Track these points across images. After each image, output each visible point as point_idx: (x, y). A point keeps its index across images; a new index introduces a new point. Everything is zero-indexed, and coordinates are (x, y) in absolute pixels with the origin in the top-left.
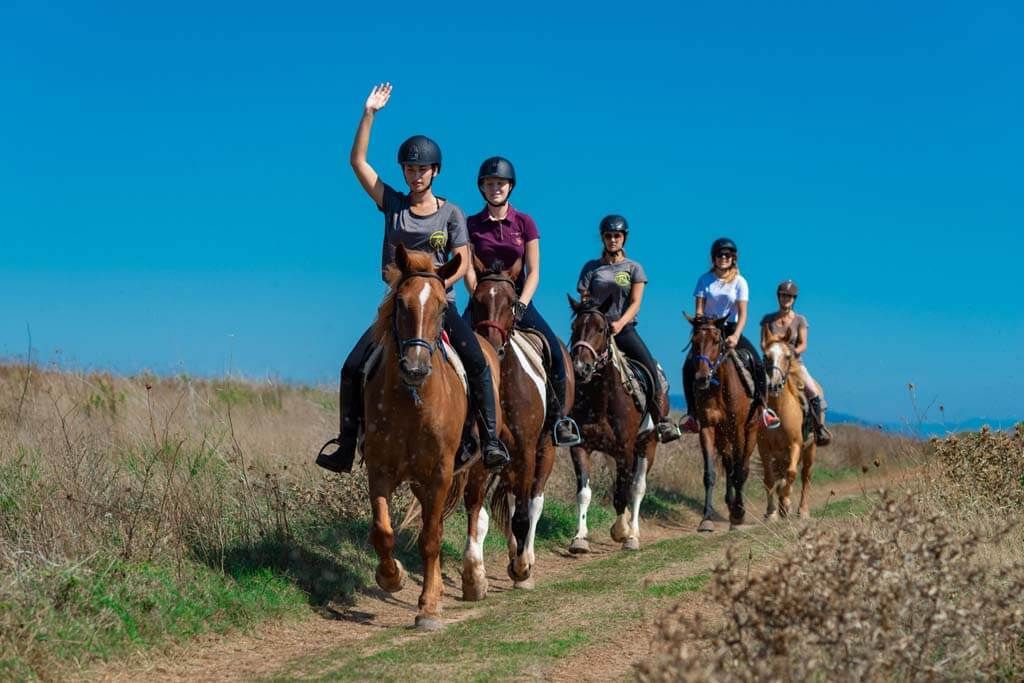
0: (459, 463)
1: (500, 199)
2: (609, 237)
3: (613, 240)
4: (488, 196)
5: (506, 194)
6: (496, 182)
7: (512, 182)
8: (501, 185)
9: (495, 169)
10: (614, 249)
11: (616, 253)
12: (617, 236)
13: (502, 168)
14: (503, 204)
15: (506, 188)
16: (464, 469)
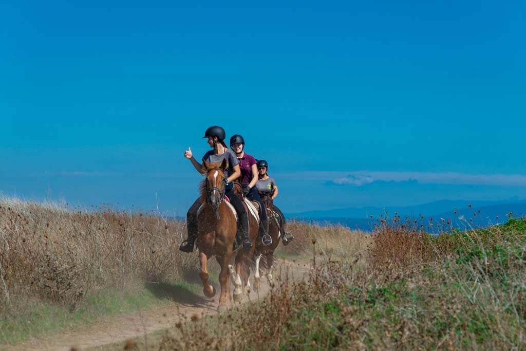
0: (234, 248)
1: (239, 151)
2: (260, 169)
3: (262, 170)
4: (235, 150)
5: (242, 148)
6: (237, 145)
7: (243, 143)
8: (239, 145)
9: (235, 140)
10: (263, 173)
11: (264, 175)
12: (263, 168)
13: (238, 139)
14: (241, 152)
15: (241, 146)
16: (236, 251)
